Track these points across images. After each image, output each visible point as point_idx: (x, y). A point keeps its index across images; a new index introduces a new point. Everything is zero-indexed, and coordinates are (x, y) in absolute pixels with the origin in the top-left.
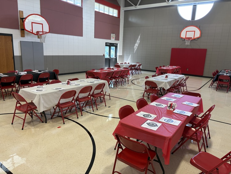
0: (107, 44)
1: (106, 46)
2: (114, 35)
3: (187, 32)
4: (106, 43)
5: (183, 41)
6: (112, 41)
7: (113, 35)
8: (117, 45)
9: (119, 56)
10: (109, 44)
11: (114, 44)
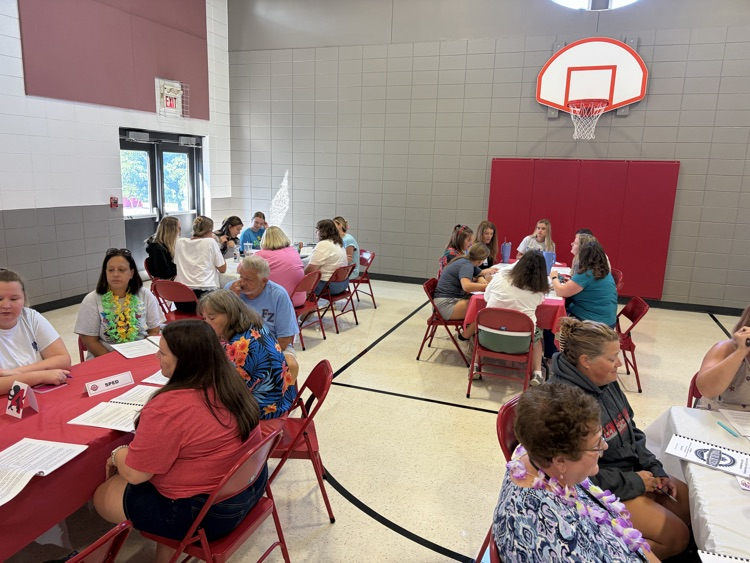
0: (132, 137)
1: (122, 147)
2: (177, 85)
3: (570, 70)
4: (124, 131)
5: (550, 119)
6: (167, 119)
7: (167, 89)
8: (199, 143)
9: (214, 201)
10: (145, 139)
11: (183, 141)
